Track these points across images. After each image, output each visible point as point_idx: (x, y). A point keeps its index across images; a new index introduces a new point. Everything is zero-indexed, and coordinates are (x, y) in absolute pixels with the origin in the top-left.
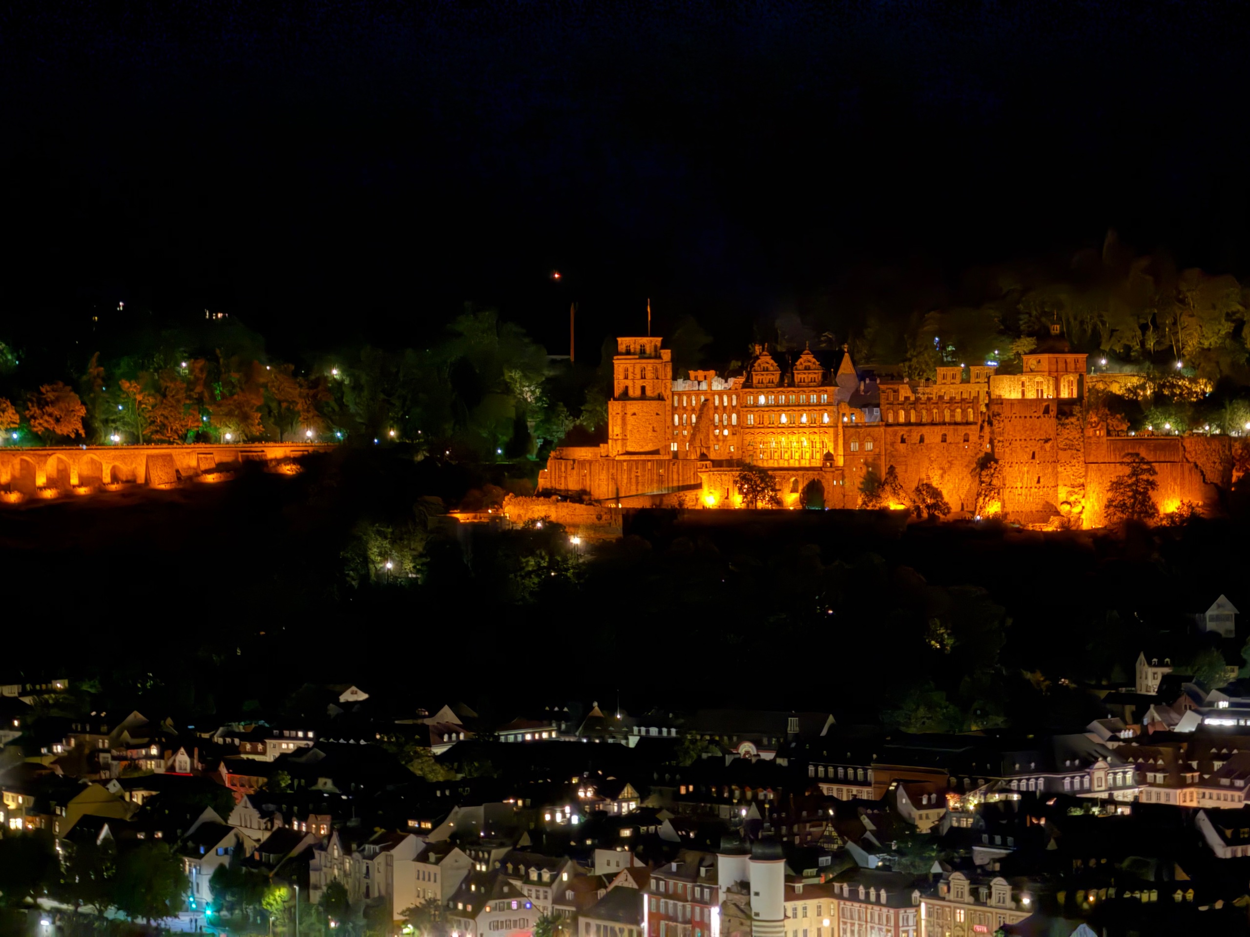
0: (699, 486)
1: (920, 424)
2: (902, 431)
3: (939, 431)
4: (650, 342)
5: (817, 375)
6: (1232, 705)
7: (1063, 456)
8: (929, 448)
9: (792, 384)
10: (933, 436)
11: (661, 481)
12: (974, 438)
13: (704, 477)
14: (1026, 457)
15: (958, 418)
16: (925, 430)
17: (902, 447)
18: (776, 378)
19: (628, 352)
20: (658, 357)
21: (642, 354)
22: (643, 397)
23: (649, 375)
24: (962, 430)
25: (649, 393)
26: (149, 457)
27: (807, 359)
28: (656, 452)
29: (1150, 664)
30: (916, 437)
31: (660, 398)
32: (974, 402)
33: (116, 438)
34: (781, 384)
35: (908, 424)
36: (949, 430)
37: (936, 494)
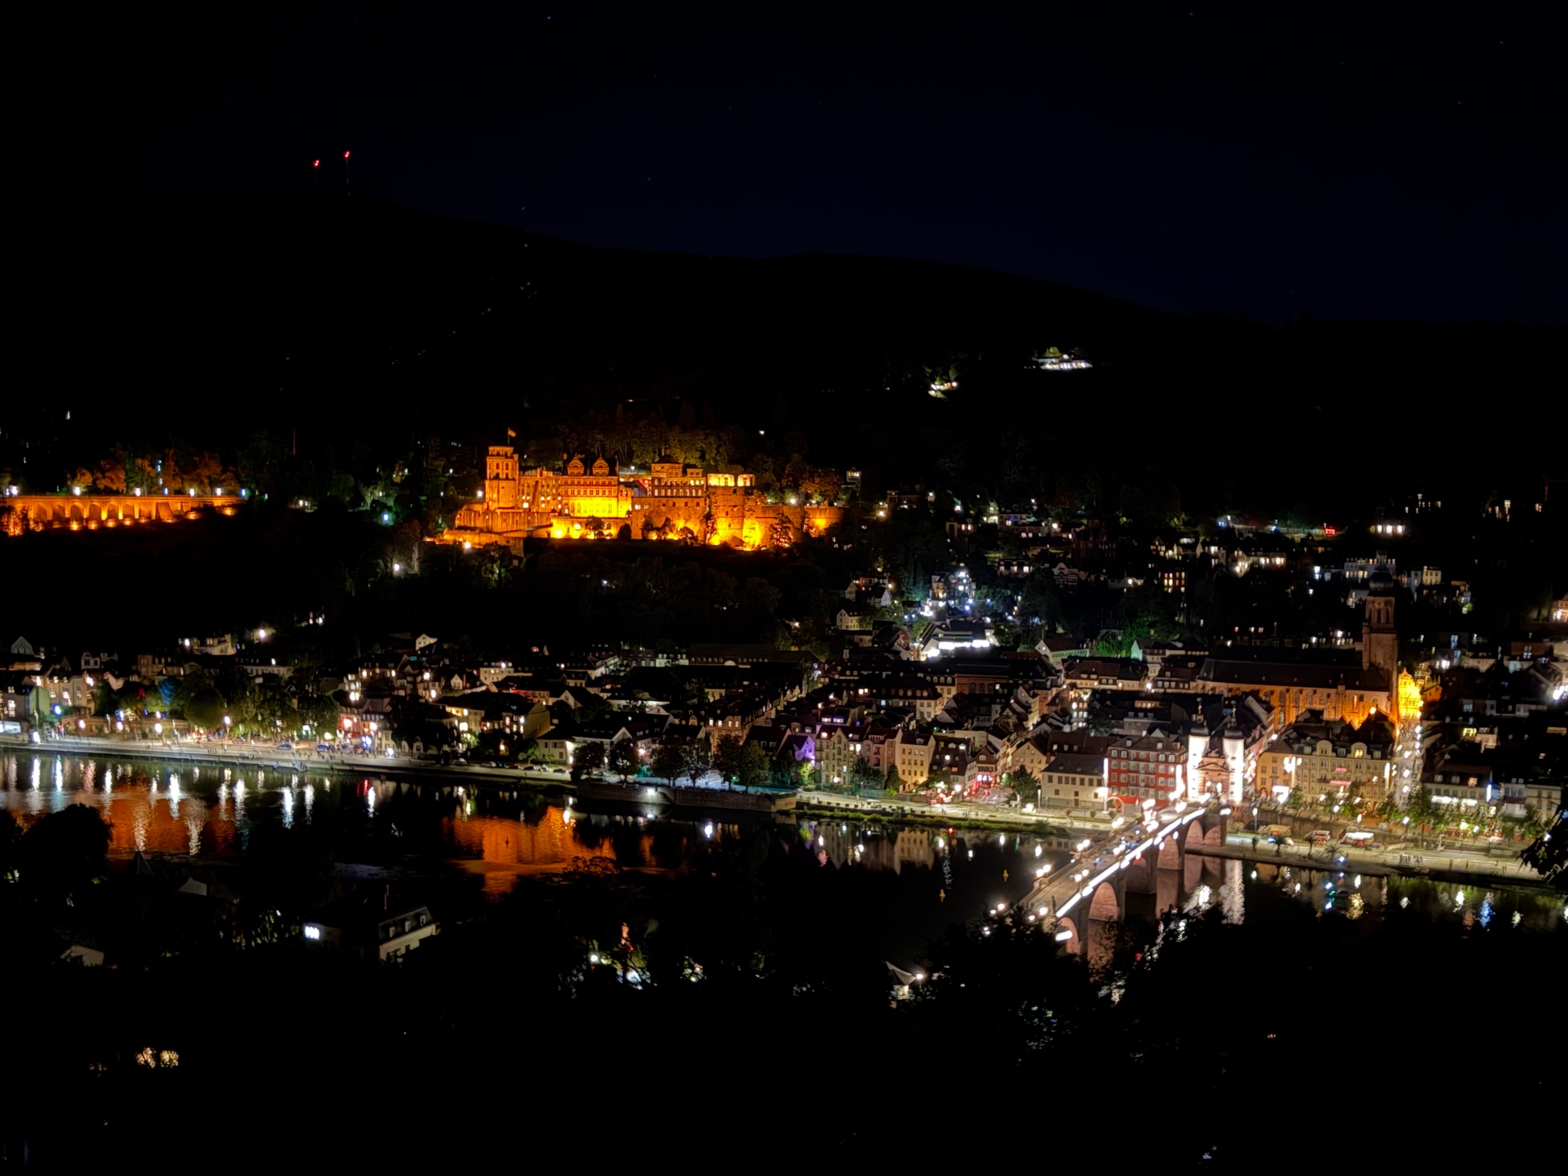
0: (551, 525)
1: (672, 497)
2: (664, 500)
3: (684, 500)
4: (509, 450)
5: (607, 471)
6: (945, 635)
7: (747, 514)
8: (679, 509)
9: (591, 474)
10: (680, 503)
11: (529, 522)
12: (702, 504)
13: (554, 521)
14: (724, 514)
15: (694, 495)
16: (676, 500)
17: (663, 509)
18: (582, 471)
19: (498, 455)
20: (512, 457)
21: (506, 456)
22: (507, 479)
23: (510, 467)
24: (696, 500)
25: (510, 477)
26: (157, 504)
27: (600, 462)
28: (512, 508)
29: (850, 616)
30: (671, 503)
31: (514, 479)
32: (701, 487)
33: (138, 492)
34: (585, 474)
35: (666, 496)
36: (689, 500)
37: (691, 532)
